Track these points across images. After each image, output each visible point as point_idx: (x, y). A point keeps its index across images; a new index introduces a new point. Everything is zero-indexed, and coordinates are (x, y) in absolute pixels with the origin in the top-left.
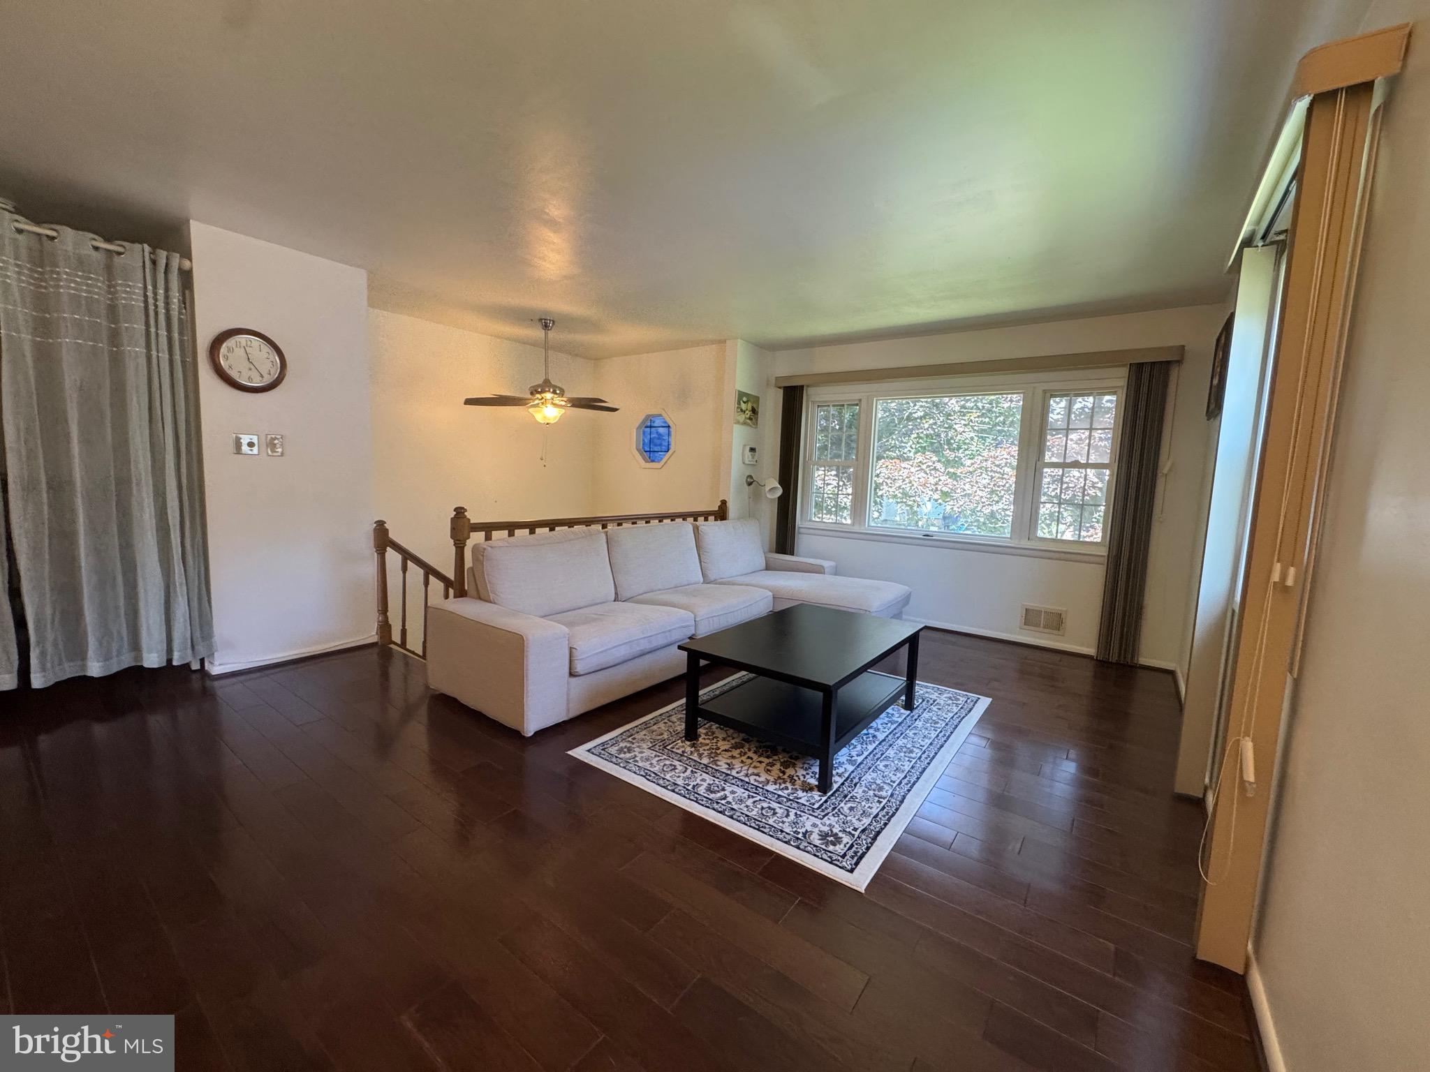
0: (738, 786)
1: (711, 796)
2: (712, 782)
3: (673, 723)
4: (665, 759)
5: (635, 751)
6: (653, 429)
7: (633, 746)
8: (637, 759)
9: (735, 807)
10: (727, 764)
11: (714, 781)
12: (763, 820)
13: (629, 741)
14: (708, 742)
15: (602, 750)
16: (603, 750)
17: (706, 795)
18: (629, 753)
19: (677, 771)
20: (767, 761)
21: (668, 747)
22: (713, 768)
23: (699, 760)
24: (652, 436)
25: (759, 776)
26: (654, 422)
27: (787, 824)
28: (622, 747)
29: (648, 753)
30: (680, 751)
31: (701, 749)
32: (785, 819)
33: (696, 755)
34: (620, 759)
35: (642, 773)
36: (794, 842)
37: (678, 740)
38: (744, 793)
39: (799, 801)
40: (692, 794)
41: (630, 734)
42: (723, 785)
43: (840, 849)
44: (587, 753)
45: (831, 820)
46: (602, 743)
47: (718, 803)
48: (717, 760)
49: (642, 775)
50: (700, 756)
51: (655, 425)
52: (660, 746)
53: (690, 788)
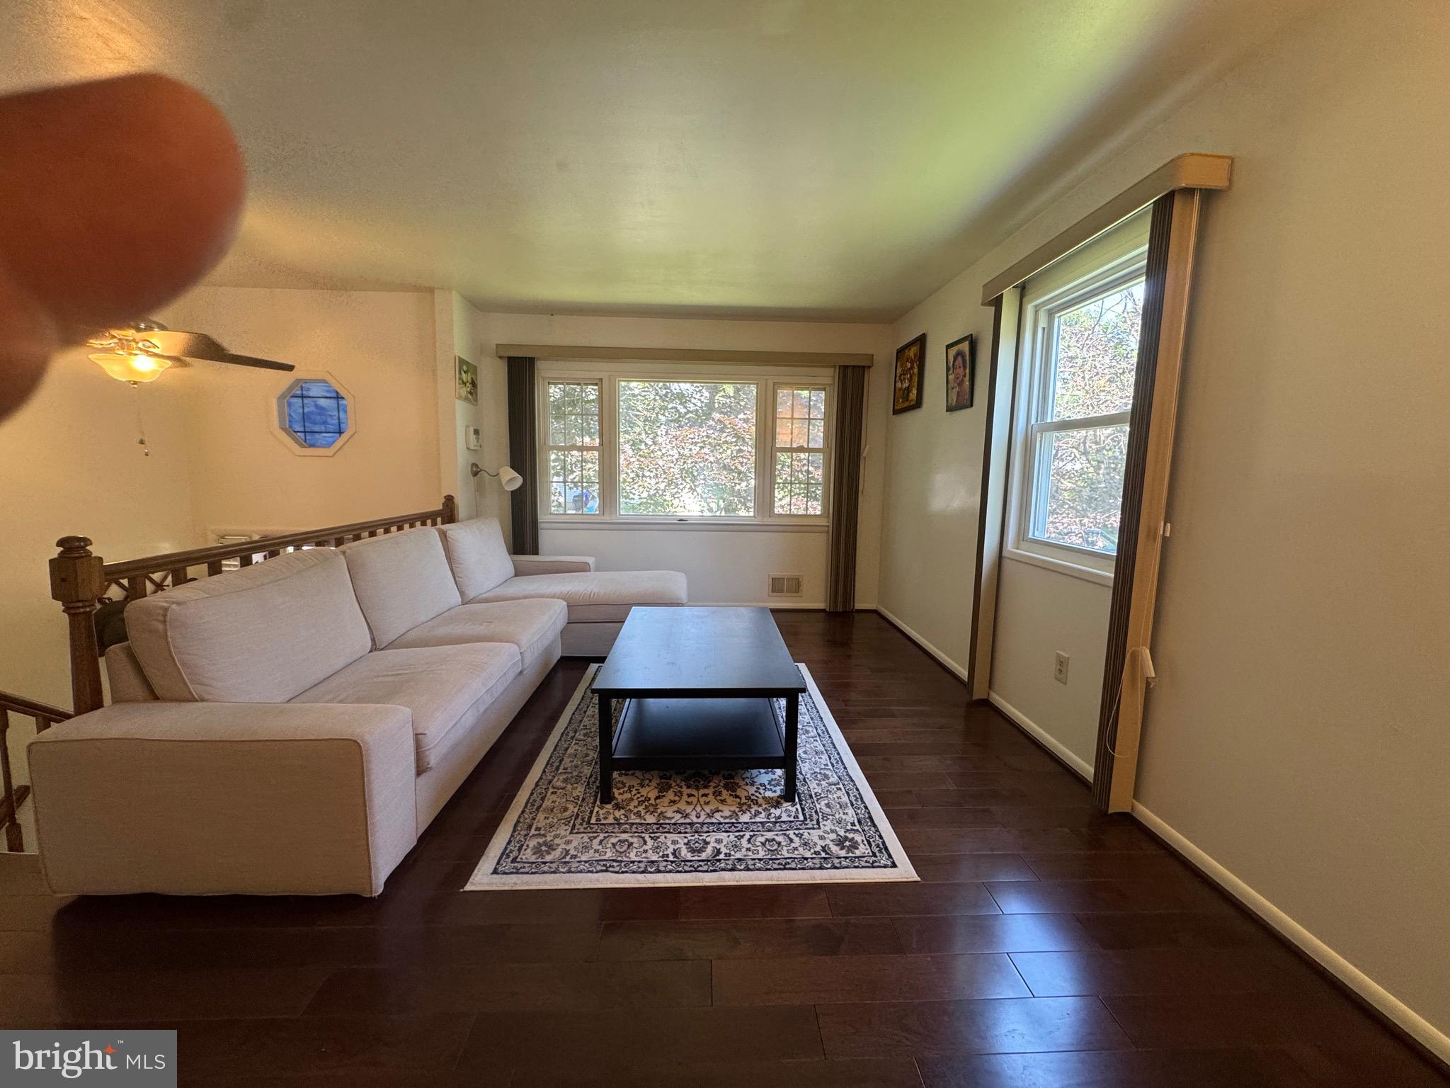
0: (714, 831)
1: (704, 856)
2: (686, 841)
3: (563, 789)
4: (605, 837)
5: (558, 845)
6: (306, 401)
7: (549, 839)
8: (572, 852)
9: (738, 855)
10: (678, 812)
11: (685, 837)
12: (779, 857)
13: (534, 835)
14: (628, 796)
15: (512, 862)
16: (514, 861)
17: (696, 858)
18: (555, 850)
19: (635, 845)
20: (710, 791)
21: (593, 821)
22: (669, 824)
23: (643, 822)
24: (306, 410)
25: (721, 811)
26: (308, 390)
27: (801, 849)
28: (535, 847)
29: (577, 840)
30: (611, 820)
31: (632, 808)
32: (793, 845)
33: (633, 817)
34: (551, 863)
35: (599, 868)
36: (827, 864)
37: (594, 807)
38: (729, 836)
39: (781, 820)
40: (679, 864)
41: (524, 826)
42: (701, 838)
43: (863, 849)
44: (495, 876)
45: (827, 825)
46: (503, 854)
47: (719, 860)
48: (662, 813)
49: (602, 871)
50: (638, 814)
51: (311, 394)
52: (581, 824)
53: (671, 858)
